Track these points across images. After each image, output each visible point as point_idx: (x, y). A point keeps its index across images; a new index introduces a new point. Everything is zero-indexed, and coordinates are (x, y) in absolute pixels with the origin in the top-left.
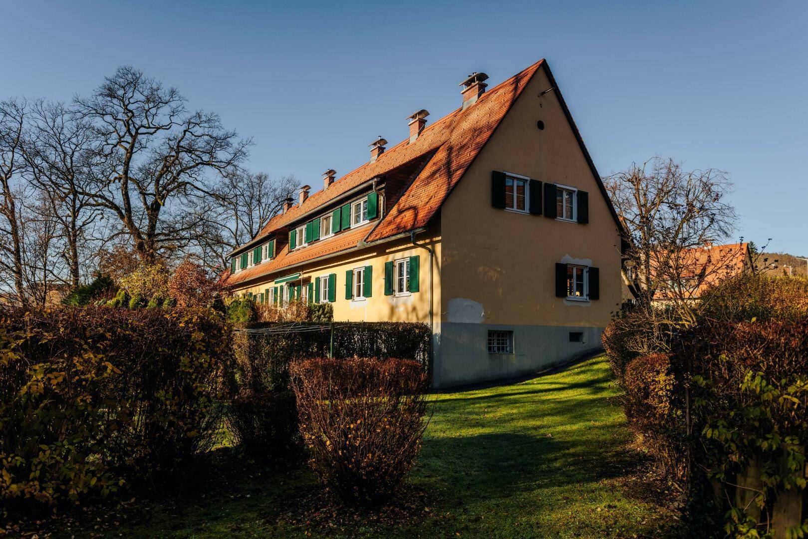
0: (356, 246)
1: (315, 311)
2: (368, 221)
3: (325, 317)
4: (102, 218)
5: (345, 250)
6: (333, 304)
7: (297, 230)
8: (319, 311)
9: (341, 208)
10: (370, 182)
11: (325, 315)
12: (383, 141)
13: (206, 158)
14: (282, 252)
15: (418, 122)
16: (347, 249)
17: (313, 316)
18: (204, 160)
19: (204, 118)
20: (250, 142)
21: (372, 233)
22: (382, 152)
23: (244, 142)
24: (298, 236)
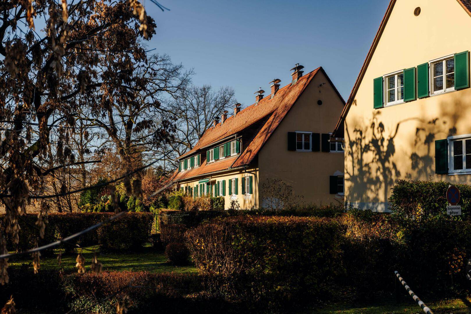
0: (228, 169)
1: (215, 201)
2: (237, 154)
3: (220, 204)
4: (98, 138)
5: (224, 170)
6: (225, 196)
7: (210, 150)
8: (217, 201)
9: (227, 143)
10: (234, 135)
11: (220, 203)
12: (262, 91)
13: (162, 85)
14: (203, 164)
15: (274, 86)
16: (226, 169)
17: (214, 204)
18: (161, 87)
19: (159, 59)
20: (191, 72)
21: (235, 162)
22: (262, 98)
23: (188, 73)
24: (210, 154)
